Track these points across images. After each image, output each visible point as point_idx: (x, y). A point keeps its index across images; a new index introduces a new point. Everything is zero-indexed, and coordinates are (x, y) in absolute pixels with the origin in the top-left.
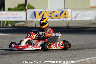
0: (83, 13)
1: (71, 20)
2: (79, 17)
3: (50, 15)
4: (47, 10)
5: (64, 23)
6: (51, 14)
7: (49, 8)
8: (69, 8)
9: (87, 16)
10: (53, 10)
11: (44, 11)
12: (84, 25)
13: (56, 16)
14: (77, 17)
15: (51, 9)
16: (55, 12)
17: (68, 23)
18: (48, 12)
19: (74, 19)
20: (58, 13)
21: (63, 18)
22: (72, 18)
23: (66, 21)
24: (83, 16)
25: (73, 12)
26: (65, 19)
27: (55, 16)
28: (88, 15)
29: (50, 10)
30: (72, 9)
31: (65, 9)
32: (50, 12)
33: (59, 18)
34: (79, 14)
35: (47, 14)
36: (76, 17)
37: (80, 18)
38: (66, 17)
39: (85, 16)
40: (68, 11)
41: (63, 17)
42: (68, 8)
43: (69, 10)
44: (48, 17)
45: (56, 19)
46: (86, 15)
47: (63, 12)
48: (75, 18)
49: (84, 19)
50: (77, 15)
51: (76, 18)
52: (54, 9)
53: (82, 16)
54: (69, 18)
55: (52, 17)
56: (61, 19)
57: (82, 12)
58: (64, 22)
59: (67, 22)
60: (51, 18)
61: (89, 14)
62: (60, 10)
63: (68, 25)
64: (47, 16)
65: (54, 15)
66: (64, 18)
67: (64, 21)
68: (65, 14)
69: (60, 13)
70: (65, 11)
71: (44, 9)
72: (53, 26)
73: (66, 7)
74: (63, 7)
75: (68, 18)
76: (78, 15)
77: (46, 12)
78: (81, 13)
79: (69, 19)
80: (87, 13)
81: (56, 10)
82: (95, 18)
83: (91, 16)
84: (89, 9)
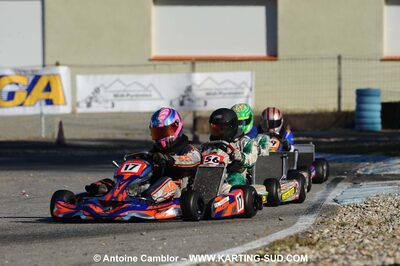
0: (121, 82)
1: (73, 112)
2: (107, 101)
5: (43, 127)
8: (63, 65)
9: (137, 96)
12: (127, 134)
13: (11, 96)
14: (96, 101)
16: (4, 80)
17: (61, 124)
19: (82, 109)
20: (17, 84)
21: (38, 104)
22: (76, 104)
23: (50, 117)
24: (123, 96)
25: (80, 79)
26: (48, 110)
27: (5, 96)
28: (141, 93)
30: (76, 68)
31: (44, 66)
33: (21, 105)
34: (102, 85)
36: (91, 98)
37: (110, 105)
38: (49, 102)
39: (128, 95)
40: (59, 75)
41: (38, 100)
42: (57, 64)
43: (63, 71)
45: (7, 107)
46: (131, 93)
48: (89, 105)
49: (124, 106)
50: (97, 90)
51: (93, 104)
53: (115, 96)
54: (65, 104)
56: (28, 111)
57: (118, 80)
58: (43, 121)
59: (58, 120)
61: (147, 89)
62: (24, 71)
63: (61, 131)
65: (1, 92)
66: (43, 103)
67: (41, 115)
68: (48, 88)
69: (25, 82)
70: (48, 75)
73: (48, 62)
74: (39, 62)
75: (58, 104)
76: (102, 90)
78: (114, 82)
79: (63, 109)
80: (136, 83)
81: (8, 72)
82: (171, 104)
83: (155, 95)
84: (146, 65)
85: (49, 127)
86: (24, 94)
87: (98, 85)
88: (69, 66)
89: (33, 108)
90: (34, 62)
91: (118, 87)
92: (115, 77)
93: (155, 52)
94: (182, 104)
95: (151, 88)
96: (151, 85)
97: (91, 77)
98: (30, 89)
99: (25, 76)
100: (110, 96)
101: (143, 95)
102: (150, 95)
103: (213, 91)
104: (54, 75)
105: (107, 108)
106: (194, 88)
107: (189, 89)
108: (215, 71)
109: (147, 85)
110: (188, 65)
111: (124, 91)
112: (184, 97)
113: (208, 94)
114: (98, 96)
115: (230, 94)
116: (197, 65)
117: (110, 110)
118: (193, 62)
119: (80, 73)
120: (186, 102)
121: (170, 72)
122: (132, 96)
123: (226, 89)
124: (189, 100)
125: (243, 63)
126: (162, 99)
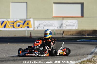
1: (34, 30)
2: (42, 27)
3: (12, 25)
4: (9, 20)
5: (27, 33)
6: (13, 23)
7: (11, 17)
8: (32, 18)
9: (49, 26)
10: (15, 20)
11: (6, 21)
13: (19, 25)
14: (39, 27)
15: (14, 19)
16: (17, 22)
17: (31, 33)
18: (10, 22)
19: (36, 29)
20: (20, 23)
22: (34, 28)
23: (28, 31)
24: (46, 26)
25: (36, 22)
26: (28, 29)
27: (17, 26)
28: (50, 25)
29: (12, 20)
30: (35, 19)
31: (27, 18)
32: (12, 22)
33: (21, 28)
34: (41, 23)
35: (9, 24)
36: (38, 26)
37: (43, 28)
38: (28, 27)
39: (47, 26)
40: (30, 21)
41: (25, 27)
42: (30, 18)
43: (31, 20)
44: (11, 26)
45: (18, 28)
47: (25, 21)
48: (38, 28)
50: (40, 24)
51: (39, 28)
52: (17, 19)
53: (44, 26)
54: (32, 27)
55: (15, 26)
56: (23, 29)
57: (45, 22)
58: (27, 32)
59: (30, 31)
60: (14, 28)
61: (52, 24)
62: (22, 20)
63: (31, 34)
64: (9, 26)
65: (16, 24)
66: (27, 27)
67: (26, 30)
68: (28, 24)
69: (22, 22)
70: (28, 21)
71: (6, 19)
72: (16, 35)
73: (28, 17)
74: (26, 17)
75: (30, 28)
76: (41, 24)
77: (8, 21)
78: (44, 22)
79: (31, 29)
80: (49, 23)
81: (18, 20)
82: (58, 28)
83: (54, 25)
84: (51, 18)
85: (28, 33)
86: (22, 25)
87: (40, 23)
88: (33, 18)
89: (24, 29)
90: (24, 17)
91: (45, 24)
92: (44, 21)
93: (54, 15)
94: (60, 28)
95: (53, 24)
96: (53, 23)
97: (38, 21)
98: (23, 24)
99: (22, 21)
100: (43, 26)
101: (51, 26)
102: (52, 26)
103: (68, 25)
104: (29, 21)
105: (42, 28)
106: (63, 24)
107: (62, 24)
108: (68, 20)
109: (51, 23)
110: (62, 18)
111: (46, 24)
112: (61, 26)
113: (67, 25)
114: (40, 26)
115: (72, 25)
116: (64, 18)
117: (43, 29)
118: (63, 18)
119: (35, 20)
120: (61, 27)
121: (57, 20)
122: (48, 26)
123: (71, 24)
124: (62, 27)
125: (75, 18)
126: (55, 26)
